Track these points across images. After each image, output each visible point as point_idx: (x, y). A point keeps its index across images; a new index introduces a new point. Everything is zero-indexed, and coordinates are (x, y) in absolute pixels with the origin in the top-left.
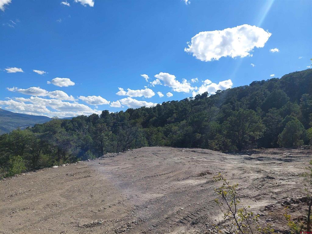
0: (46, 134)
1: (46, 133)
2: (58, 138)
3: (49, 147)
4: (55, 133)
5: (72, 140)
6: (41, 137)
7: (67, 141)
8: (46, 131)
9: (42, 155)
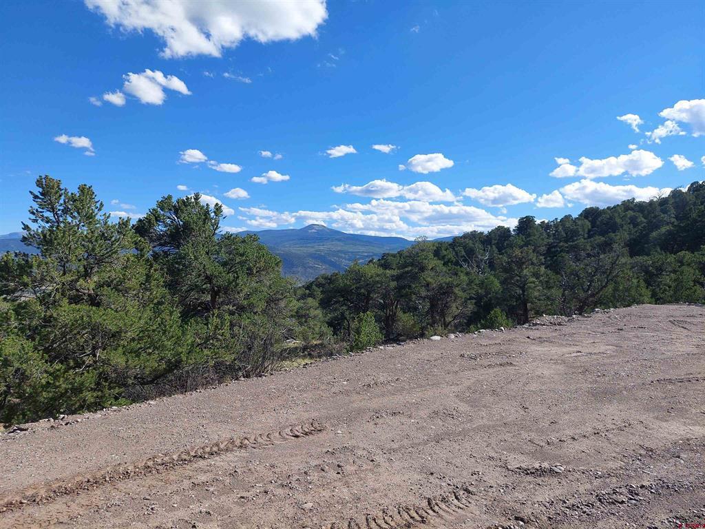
0: (407, 272)
1: (407, 269)
2: (429, 279)
3: (414, 297)
4: (422, 269)
5: (458, 286)
6: (397, 278)
7: (447, 287)
8: (406, 267)
9: (400, 314)
